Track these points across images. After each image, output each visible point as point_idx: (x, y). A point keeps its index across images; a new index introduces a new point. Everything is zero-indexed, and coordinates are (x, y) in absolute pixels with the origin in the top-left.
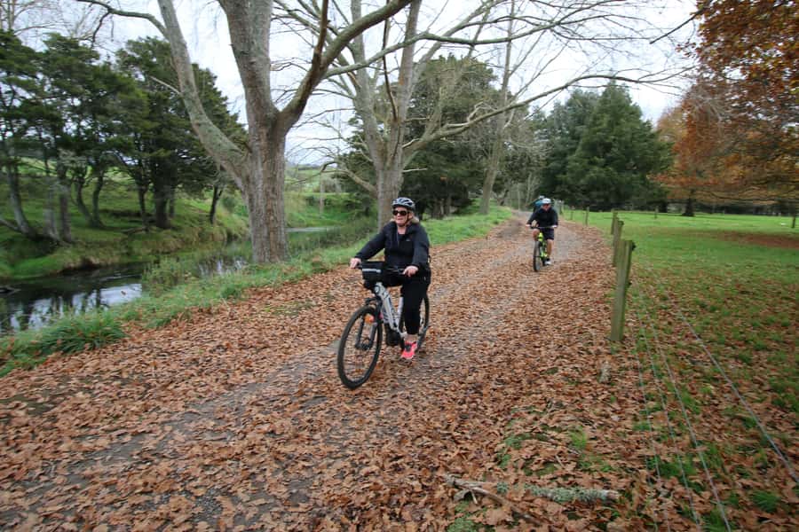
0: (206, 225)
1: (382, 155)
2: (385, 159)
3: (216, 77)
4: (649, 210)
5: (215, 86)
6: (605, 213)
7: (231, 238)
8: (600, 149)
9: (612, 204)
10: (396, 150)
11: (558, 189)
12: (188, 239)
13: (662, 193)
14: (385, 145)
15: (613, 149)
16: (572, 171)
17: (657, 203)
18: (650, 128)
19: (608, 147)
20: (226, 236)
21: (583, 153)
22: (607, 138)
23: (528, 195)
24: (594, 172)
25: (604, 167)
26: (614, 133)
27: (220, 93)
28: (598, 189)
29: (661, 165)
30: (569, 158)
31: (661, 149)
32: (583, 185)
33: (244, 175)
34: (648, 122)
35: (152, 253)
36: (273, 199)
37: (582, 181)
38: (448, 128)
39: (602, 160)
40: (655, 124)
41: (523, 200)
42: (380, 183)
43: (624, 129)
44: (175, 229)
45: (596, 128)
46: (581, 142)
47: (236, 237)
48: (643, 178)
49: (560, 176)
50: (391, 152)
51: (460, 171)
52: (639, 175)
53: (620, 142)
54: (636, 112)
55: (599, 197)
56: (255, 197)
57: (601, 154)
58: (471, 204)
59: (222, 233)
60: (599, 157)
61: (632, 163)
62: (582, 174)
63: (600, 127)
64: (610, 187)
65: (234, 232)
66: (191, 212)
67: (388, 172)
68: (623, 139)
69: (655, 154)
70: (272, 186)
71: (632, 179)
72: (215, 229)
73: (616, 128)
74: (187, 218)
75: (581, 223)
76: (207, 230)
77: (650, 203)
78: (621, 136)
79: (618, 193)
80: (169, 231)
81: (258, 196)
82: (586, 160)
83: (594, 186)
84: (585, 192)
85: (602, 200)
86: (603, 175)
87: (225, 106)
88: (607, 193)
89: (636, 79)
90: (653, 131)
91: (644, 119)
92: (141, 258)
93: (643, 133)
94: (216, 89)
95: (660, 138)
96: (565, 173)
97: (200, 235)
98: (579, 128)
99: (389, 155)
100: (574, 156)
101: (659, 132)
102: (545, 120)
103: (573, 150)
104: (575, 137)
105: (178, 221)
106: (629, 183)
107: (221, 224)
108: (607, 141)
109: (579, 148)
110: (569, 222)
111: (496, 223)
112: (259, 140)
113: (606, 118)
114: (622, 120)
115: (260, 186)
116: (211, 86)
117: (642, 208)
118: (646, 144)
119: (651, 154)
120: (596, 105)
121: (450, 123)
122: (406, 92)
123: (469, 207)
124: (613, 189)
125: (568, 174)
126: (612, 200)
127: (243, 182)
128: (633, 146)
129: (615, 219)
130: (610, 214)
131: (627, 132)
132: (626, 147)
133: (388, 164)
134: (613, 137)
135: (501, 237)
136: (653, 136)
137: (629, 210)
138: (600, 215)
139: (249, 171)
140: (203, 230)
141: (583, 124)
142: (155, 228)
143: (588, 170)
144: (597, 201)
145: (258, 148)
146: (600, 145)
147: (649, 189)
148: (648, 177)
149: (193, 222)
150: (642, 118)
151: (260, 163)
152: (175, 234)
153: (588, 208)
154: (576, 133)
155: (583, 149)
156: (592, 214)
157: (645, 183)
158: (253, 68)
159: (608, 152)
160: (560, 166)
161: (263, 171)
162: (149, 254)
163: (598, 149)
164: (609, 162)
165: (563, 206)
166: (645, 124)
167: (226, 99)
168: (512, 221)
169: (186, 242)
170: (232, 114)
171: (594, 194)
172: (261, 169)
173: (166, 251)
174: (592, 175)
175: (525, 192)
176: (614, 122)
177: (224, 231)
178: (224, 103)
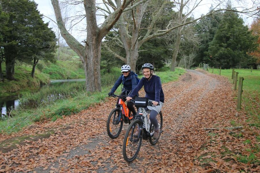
0: (30, 78)
1: (129, 44)
2: (130, 46)
3: (37, 5)
4: (248, 68)
5: (37, 9)
6: (228, 70)
7: (42, 84)
8: (224, 39)
9: (231, 66)
10: (136, 43)
11: (205, 58)
12: (23, 85)
13: (254, 60)
14: (130, 39)
15: (230, 39)
16: (211, 50)
17: (252, 64)
18: (247, 29)
19: (228, 38)
20: (40, 83)
21: (217, 41)
22: (227, 34)
23: (190, 61)
24: (222, 50)
25: (226, 48)
26: (231, 31)
27: (39, 12)
28: (224, 58)
29: (253, 47)
30: (209, 43)
31: (253, 39)
32: (217, 56)
33: (85, 55)
34: (247, 26)
35: (7, 92)
36: (97, 65)
37: (216, 55)
38: (159, 32)
39: (226, 44)
40: (250, 27)
41: (187, 64)
42: (128, 57)
43: (235, 30)
44: (16, 80)
45: (222, 29)
46: (215, 36)
47: (44, 84)
48: (245, 53)
49: (205, 52)
50: (133, 43)
51: (159, 51)
52: (243, 51)
53: (234, 36)
54: (241, 21)
55: (224, 62)
56: (89, 64)
57: (225, 42)
58: (163, 66)
59: (38, 82)
60: (224, 43)
61: (239, 46)
62: (216, 51)
63: (224, 29)
64: (229, 57)
65: (43, 82)
66: (22, 72)
67: (132, 52)
68: (235, 34)
69: (250, 41)
70: (96, 60)
71: (240, 54)
72: (35, 80)
73: (232, 29)
74: (20, 74)
75: (217, 74)
76: (31, 81)
77: (249, 65)
78: (234, 33)
79: (233, 60)
80: (13, 81)
81: (90, 64)
82: (218, 45)
83: (222, 57)
84: (218, 60)
85: (226, 64)
86: (226, 52)
87: (42, 19)
88: (228, 60)
89: (241, 11)
90: (249, 30)
91: (245, 25)
92: (2, 94)
93: (244, 31)
94: (37, 10)
95: (253, 33)
96: (207, 51)
97: (28, 83)
98: (214, 29)
99: (132, 44)
100: (212, 42)
101: (252, 31)
102: (197, 25)
103: (211, 39)
104: (212, 33)
105: (17, 76)
106: (238, 55)
107: (37, 78)
108: (227, 35)
109: (214, 39)
110: (212, 74)
111: (180, 75)
112: (92, 41)
113: (227, 25)
114: (234, 25)
115: (92, 60)
116: (35, 9)
117: (245, 67)
118: (245, 36)
119: (248, 42)
120: (222, 18)
121: (159, 30)
122: (140, 16)
123: (163, 68)
124: (231, 58)
125: (209, 51)
126: (231, 64)
127: (84, 58)
128: (240, 38)
129: (233, 72)
130: (231, 70)
131: (236, 31)
132: (237, 38)
133: (132, 48)
134: (230, 34)
135: (184, 81)
136: (249, 33)
137: (238, 68)
138: (225, 71)
139: (87, 54)
140: (29, 80)
141: (215, 26)
142: (6, 80)
143: (219, 49)
144: (224, 64)
145: (91, 44)
146: (224, 37)
147: (248, 58)
148: (247, 53)
149: (24, 77)
150: (243, 24)
151: (92, 50)
152: (16, 82)
153: (221, 68)
154: (212, 31)
155: (216, 39)
156: (222, 70)
157: (246, 56)
158: (92, 13)
159: (228, 41)
160: (205, 47)
161: (93, 54)
162: (5, 93)
163: (223, 39)
164: (229, 45)
165: (208, 67)
166: (245, 27)
167: (42, 15)
168: (187, 74)
169: (22, 87)
170: (45, 23)
171: (222, 61)
172: (92, 53)
173: (13, 91)
174: (221, 51)
175: (188, 60)
176: (231, 27)
177: (39, 81)
178: (41, 17)
